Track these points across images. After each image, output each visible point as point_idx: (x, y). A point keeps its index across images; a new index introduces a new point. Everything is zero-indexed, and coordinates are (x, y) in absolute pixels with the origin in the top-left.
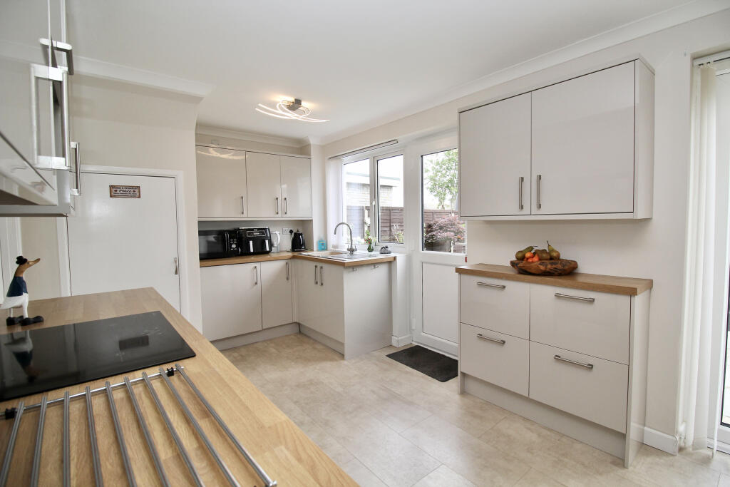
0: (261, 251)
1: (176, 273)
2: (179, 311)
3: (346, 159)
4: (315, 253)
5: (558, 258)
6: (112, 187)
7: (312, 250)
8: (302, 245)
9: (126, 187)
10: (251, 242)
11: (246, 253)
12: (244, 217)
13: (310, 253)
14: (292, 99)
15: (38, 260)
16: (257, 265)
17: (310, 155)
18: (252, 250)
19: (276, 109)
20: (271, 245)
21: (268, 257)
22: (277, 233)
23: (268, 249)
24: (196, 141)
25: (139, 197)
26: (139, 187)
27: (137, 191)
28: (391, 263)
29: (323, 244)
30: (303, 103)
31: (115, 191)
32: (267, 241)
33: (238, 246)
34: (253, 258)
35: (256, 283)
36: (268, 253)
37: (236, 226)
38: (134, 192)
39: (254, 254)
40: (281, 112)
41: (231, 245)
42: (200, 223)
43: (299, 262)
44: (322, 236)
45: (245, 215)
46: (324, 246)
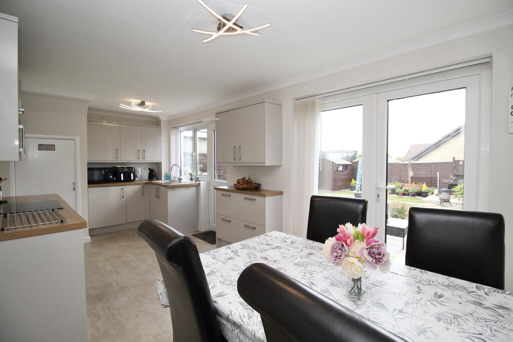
0: (128, 180)
1: (74, 190)
2: (75, 210)
3: (181, 129)
4: (163, 181)
5: (251, 182)
6: (39, 145)
7: (161, 180)
8: (154, 177)
9: (47, 145)
10: (122, 175)
11: (118, 181)
12: (119, 161)
13: (160, 182)
14: (140, 101)
15: (6, 179)
16: (124, 187)
17: (161, 126)
18: (122, 179)
19: (132, 106)
20: (135, 176)
21: (133, 183)
22: (139, 169)
23: (132, 178)
24: (88, 118)
25: (54, 150)
26: (54, 145)
27: (53, 147)
28: (198, 186)
29: (168, 176)
30: (146, 103)
31: (41, 147)
32: (132, 174)
33: (114, 176)
34: (123, 183)
35: (123, 197)
36: (133, 181)
37: (114, 166)
38: (51, 147)
39: (124, 181)
40: (135, 108)
41: (109, 176)
42: (89, 163)
43: (150, 186)
44: (168, 172)
45: (119, 159)
46: (168, 177)
